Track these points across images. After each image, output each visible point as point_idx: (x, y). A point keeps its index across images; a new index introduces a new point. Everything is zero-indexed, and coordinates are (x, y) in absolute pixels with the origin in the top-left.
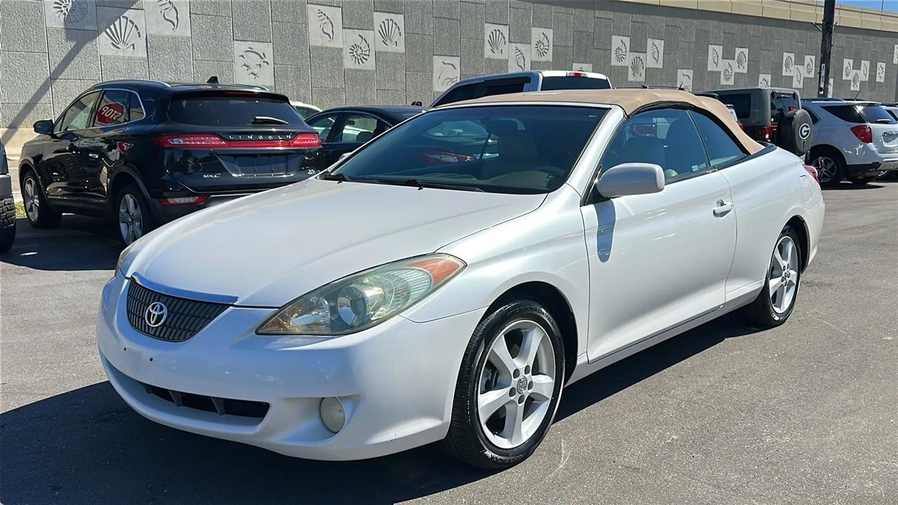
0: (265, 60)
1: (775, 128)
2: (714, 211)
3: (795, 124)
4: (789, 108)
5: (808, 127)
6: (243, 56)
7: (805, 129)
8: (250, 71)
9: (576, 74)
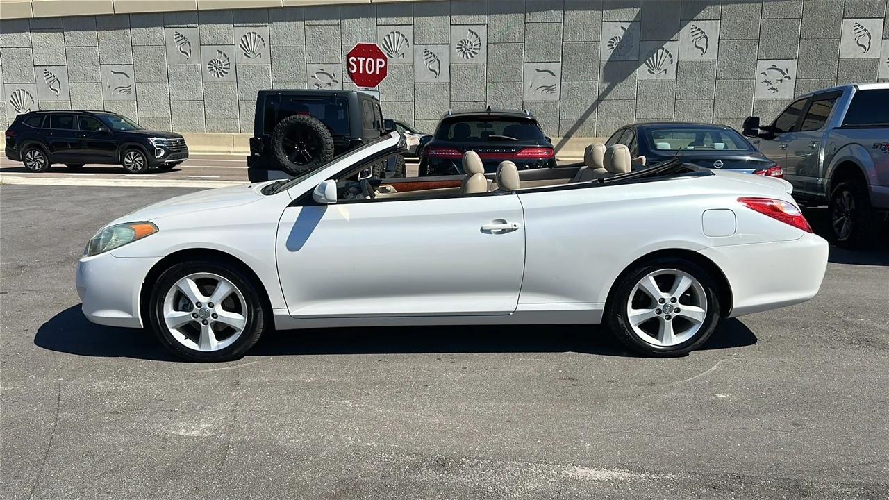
0: (787, 75)
6: (765, 73)
8: (771, 86)
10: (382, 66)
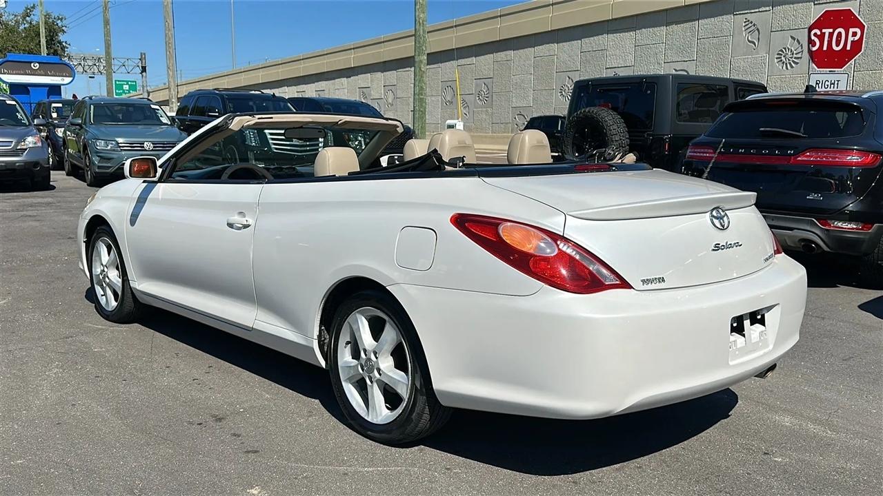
10: (856, 38)
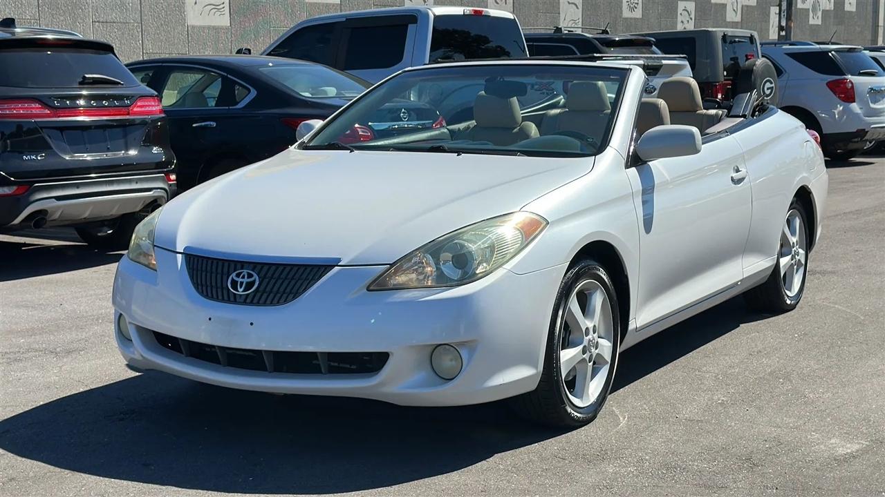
1: (729, 84)
2: (732, 177)
3: (755, 79)
4: (746, 56)
5: (771, 83)
7: (768, 85)
9: (475, 11)
